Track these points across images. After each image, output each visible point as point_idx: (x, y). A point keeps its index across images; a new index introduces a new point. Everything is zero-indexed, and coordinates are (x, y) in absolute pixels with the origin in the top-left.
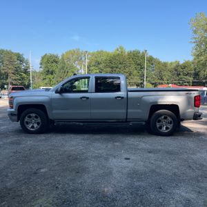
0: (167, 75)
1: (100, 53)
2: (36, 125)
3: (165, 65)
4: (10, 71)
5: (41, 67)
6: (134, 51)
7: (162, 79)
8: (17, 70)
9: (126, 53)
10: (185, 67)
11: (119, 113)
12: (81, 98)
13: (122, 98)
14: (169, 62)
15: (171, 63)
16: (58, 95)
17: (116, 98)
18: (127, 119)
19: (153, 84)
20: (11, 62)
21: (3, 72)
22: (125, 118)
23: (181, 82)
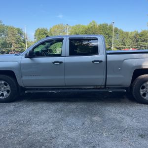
0: (128, 41)
1: (78, 26)
2: (5, 93)
3: (127, 34)
4: (13, 41)
5: (35, 38)
6: (103, 24)
7: (125, 45)
8: (18, 41)
9: (97, 26)
10: (142, 35)
11: (97, 79)
12: (54, 63)
13: (101, 62)
14: (130, 32)
15: (131, 33)
16: (28, 59)
17: (93, 62)
18: (106, 85)
19: (118, 48)
20: (14, 35)
21: (8, 42)
22: (104, 84)
23: (139, 47)
